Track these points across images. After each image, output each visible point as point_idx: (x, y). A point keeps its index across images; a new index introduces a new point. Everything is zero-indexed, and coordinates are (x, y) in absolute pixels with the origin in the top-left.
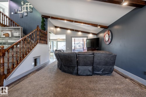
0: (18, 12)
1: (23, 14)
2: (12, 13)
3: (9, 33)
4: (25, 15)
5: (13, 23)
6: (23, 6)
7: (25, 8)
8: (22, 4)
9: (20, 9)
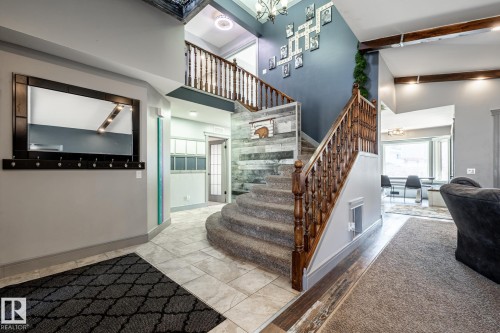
0: (279, 63)
2: (264, 72)
3: (268, 125)
4: (297, 65)
5: (277, 94)
6: (292, 39)
7: (297, 44)
8: (289, 33)
9: (283, 53)
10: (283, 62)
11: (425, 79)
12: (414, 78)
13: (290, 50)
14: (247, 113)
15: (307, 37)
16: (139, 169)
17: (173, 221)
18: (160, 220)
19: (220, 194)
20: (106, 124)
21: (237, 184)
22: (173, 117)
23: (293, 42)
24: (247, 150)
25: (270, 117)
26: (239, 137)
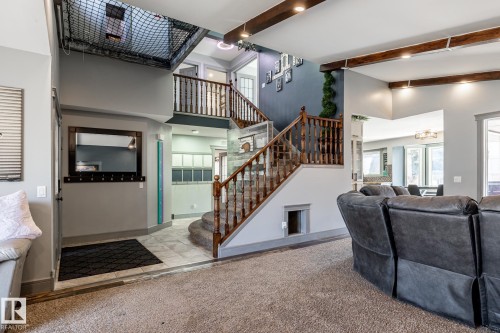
0: (274, 77)
1: (281, 80)
2: (264, 85)
3: (250, 140)
4: (287, 80)
6: (283, 55)
7: (287, 60)
9: (277, 68)
10: (277, 76)
11: (415, 83)
12: (405, 83)
13: (282, 64)
14: (237, 130)
16: (140, 181)
17: (174, 224)
18: (160, 220)
22: (174, 135)
23: (284, 58)
25: (252, 133)
26: (232, 151)
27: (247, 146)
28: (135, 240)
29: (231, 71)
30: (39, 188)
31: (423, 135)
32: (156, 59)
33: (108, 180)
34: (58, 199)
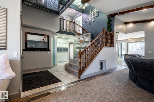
0: (88, 21)
1: (91, 21)
2: (84, 23)
3: (82, 39)
4: (92, 21)
5: (85, 31)
6: (91, 14)
7: (93, 15)
8: (90, 12)
9: (89, 18)
10: (89, 20)
11: (134, 22)
12: (131, 22)
13: (91, 17)
14: (78, 36)
15: (95, 13)
16: (49, 51)
17: (58, 65)
18: (54, 64)
19: (72, 58)
20: (43, 40)
21: (75, 56)
22: (58, 37)
23: (92, 14)
24: (77, 46)
25: (83, 37)
26: (76, 42)
27: (81, 41)
28: (47, 71)
29: (73, 19)
30: (14, 53)
31: (130, 39)
32: (54, 11)
33: (38, 51)
34: (22, 57)
